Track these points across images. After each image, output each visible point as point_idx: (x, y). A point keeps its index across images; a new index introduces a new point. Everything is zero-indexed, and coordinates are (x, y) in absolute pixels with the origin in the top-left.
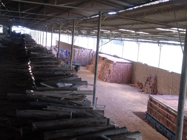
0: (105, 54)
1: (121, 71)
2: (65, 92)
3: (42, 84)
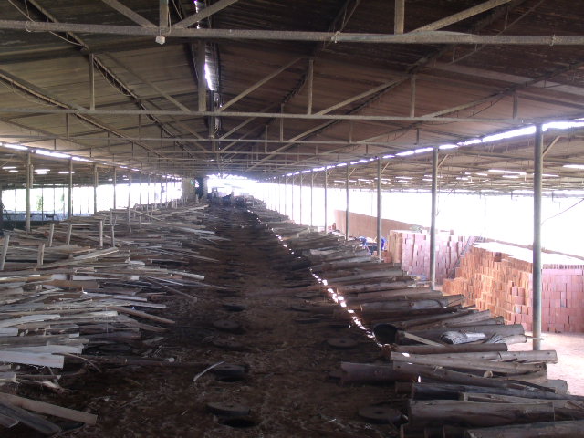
0: (498, 241)
1: (563, 295)
2: (479, 355)
3: (408, 336)
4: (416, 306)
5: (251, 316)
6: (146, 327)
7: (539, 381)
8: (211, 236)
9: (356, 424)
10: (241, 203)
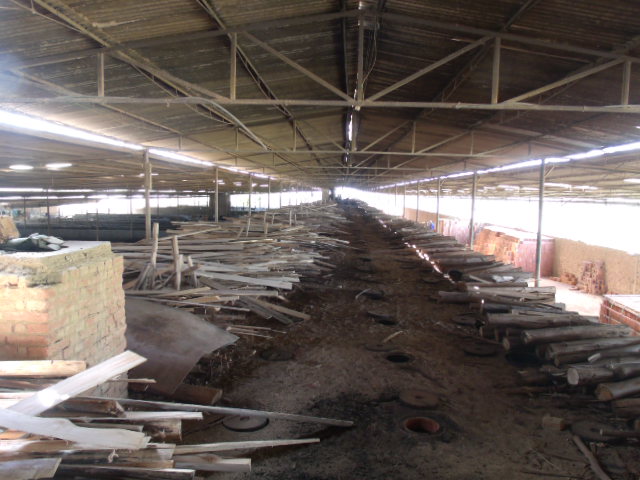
0: (498, 225)
2: (513, 289)
3: (472, 277)
4: (469, 261)
5: (377, 264)
6: (322, 268)
7: (550, 303)
8: (344, 220)
9: (452, 326)
10: (354, 203)
